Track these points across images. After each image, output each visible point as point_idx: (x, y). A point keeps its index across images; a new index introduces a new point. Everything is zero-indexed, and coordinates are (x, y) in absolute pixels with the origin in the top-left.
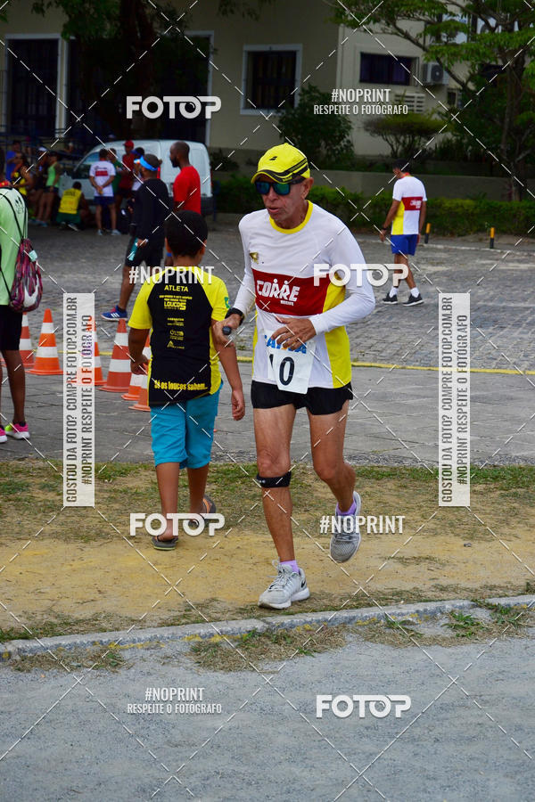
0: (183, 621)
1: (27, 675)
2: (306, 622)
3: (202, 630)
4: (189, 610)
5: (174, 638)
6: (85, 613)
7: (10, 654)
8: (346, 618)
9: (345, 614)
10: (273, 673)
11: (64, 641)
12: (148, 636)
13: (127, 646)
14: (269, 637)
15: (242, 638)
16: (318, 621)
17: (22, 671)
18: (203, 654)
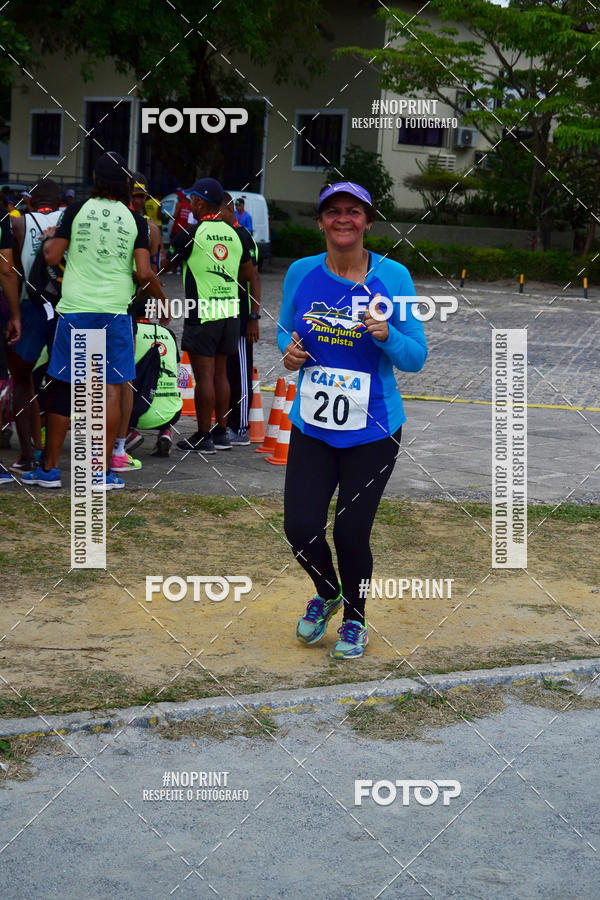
0: (332, 679)
1: (177, 743)
2: (462, 683)
3: (355, 691)
4: (335, 666)
5: (328, 701)
6: (226, 667)
7: (157, 719)
8: (502, 678)
9: (499, 673)
10: (438, 742)
11: (214, 704)
12: (301, 699)
13: (279, 710)
14: (425, 700)
15: (397, 700)
16: (474, 682)
17: (171, 739)
18: (359, 719)
